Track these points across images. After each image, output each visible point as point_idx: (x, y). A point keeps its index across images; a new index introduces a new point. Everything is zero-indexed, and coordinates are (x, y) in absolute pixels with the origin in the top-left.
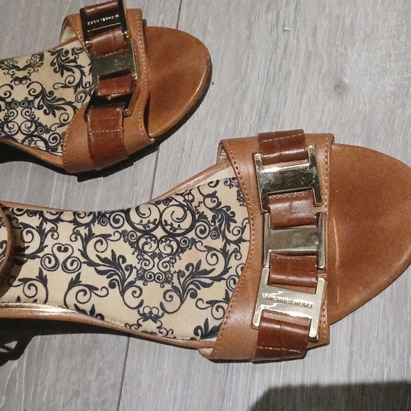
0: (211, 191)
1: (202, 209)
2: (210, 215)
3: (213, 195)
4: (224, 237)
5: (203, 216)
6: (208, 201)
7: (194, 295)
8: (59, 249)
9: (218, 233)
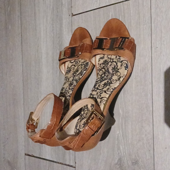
0: (99, 65)
1: (102, 67)
2: (104, 65)
3: (100, 64)
4: (109, 62)
5: (104, 67)
6: (101, 66)
7: (118, 69)
8: (97, 94)
9: (108, 64)
